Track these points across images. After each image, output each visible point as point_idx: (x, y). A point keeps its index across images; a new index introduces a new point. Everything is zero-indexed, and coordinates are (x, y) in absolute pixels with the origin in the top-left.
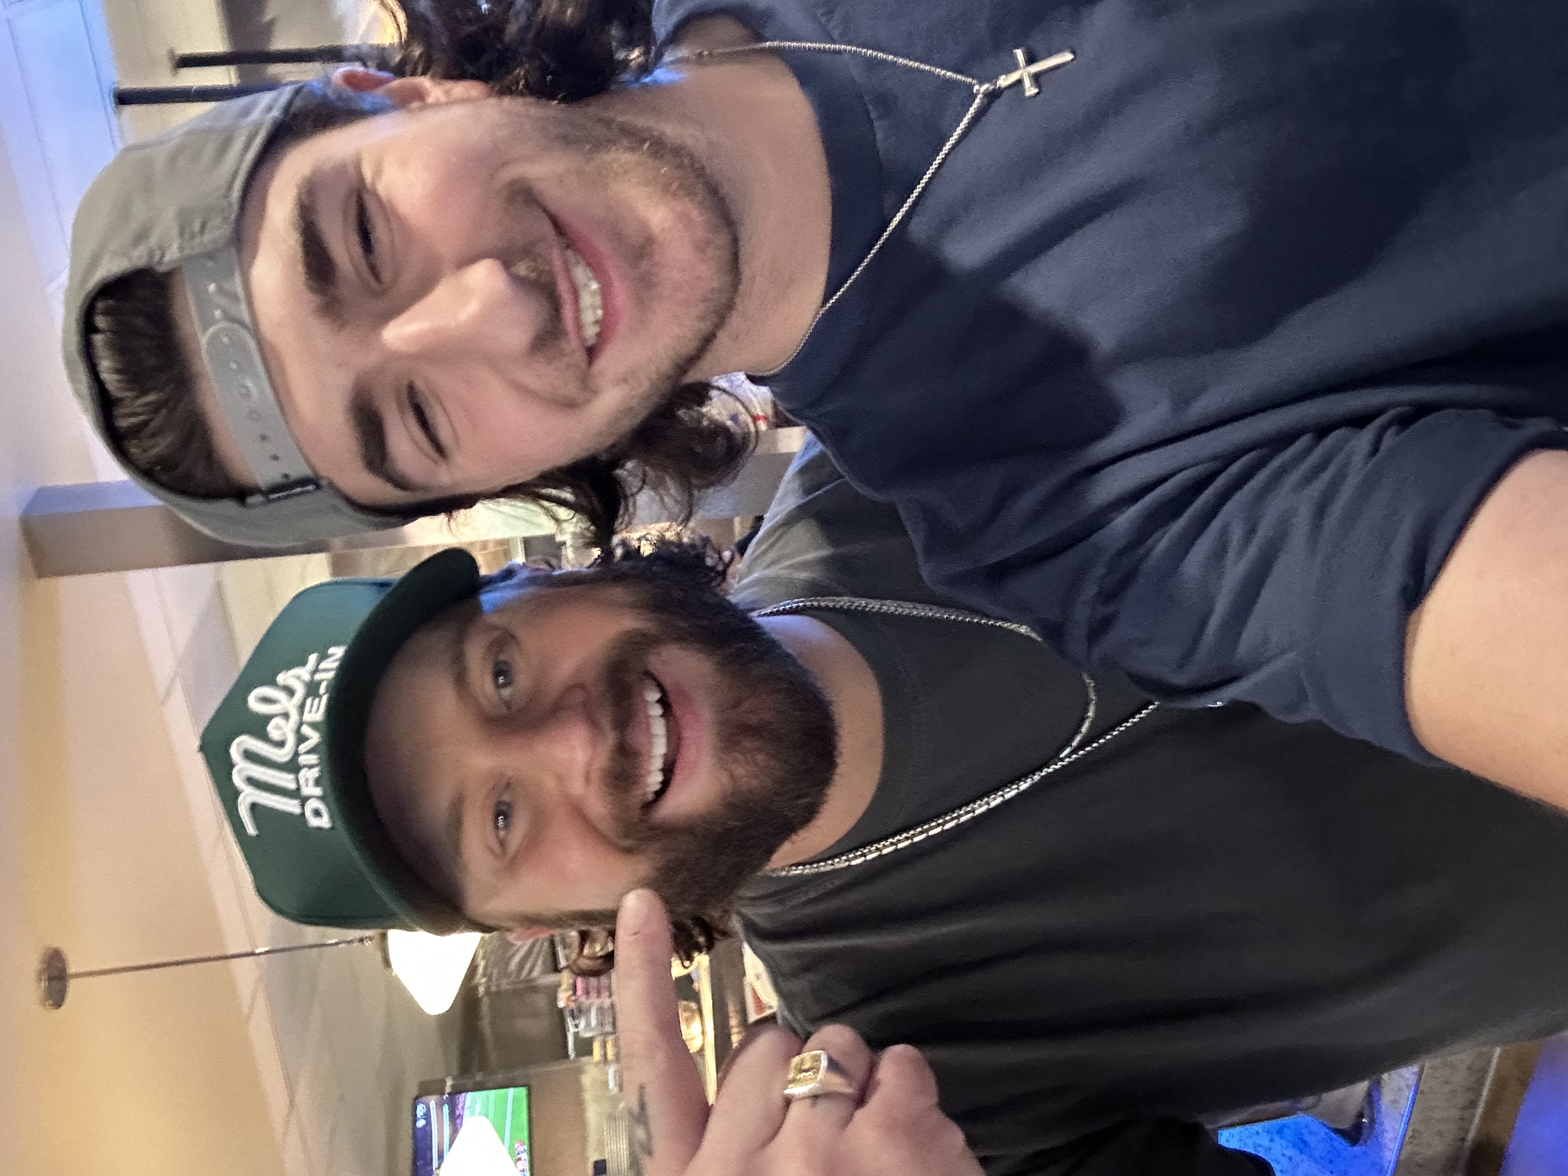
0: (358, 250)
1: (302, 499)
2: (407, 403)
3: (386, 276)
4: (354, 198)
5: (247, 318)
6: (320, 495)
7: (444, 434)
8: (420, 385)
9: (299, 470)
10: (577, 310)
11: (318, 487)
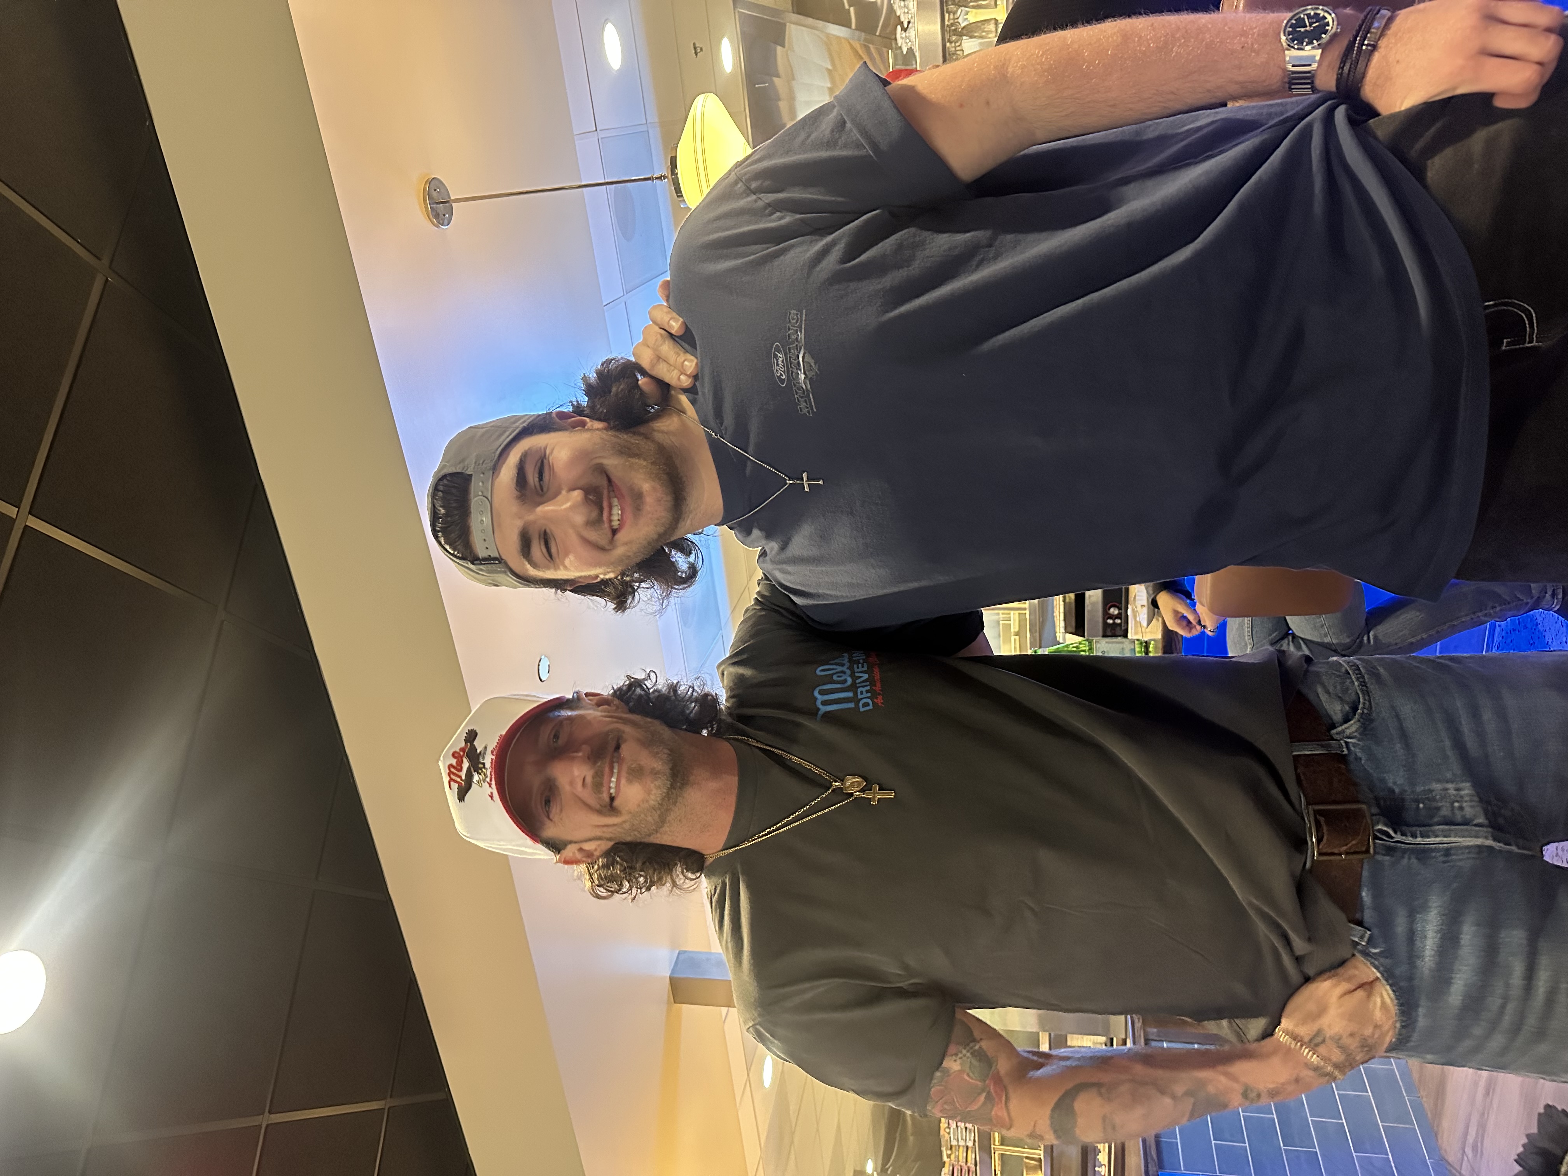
0: (537, 479)
1: (494, 566)
2: (542, 536)
3: (545, 489)
4: (540, 461)
5: (489, 498)
6: (500, 565)
7: (553, 550)
8: (548, 531)
9: (495, 554)
10: (610, 514)
11: (500, 562)
